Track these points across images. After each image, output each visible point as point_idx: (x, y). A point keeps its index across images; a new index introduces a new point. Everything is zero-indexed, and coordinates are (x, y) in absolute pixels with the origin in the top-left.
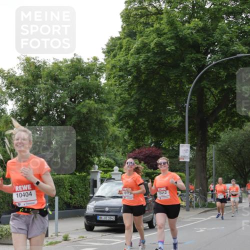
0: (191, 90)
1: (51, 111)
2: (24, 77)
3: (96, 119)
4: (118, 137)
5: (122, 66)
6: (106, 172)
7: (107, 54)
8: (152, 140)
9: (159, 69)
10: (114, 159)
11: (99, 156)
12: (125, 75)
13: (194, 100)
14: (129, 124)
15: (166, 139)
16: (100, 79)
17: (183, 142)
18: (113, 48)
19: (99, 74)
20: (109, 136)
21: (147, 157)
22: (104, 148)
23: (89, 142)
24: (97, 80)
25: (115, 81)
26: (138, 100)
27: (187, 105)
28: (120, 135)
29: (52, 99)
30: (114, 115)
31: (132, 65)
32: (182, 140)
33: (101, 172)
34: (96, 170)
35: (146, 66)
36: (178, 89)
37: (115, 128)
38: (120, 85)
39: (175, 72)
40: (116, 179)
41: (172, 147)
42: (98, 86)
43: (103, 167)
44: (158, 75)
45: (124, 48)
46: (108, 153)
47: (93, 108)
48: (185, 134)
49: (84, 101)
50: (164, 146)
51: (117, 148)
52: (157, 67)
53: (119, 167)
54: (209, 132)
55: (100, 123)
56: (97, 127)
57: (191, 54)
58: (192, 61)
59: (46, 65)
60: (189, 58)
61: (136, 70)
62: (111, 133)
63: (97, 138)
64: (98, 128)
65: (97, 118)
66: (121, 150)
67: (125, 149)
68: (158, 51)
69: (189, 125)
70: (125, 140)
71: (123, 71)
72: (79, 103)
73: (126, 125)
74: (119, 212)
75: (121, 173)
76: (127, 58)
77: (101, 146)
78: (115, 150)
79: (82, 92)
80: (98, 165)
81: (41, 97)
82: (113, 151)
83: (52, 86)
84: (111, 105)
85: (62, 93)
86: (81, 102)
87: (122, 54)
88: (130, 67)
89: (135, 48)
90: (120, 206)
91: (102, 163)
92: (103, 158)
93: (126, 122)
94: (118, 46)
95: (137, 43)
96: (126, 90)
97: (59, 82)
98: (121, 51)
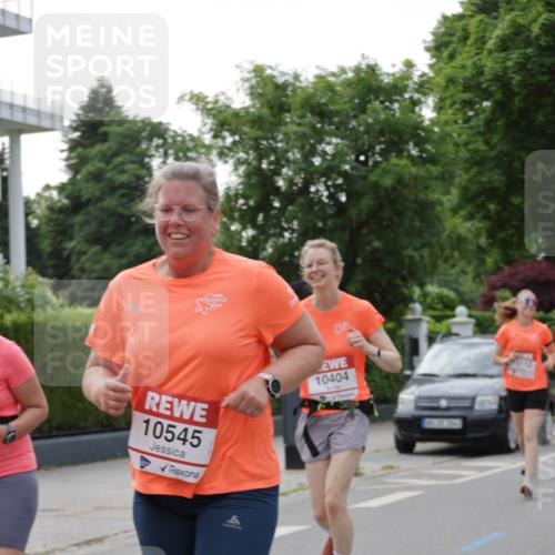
1: (314, 184)
2: (252, 110)
3: (415, 201)
4: (466, 238)
6: (439, 319)
7: (434, 52)
9: (551, 84)
10: (456, 291)
11: (422, 285)
12: (477, 99)
14: (488, 210)
16: (420, 109)
20: (444, 237)
22: (434, 266)
23: (400, 252)
24: (413, 111)
25: (454, 114)
26: (507, 155)
28: (470, 236)
29: (313, 156)
30: (454, 191)
33: (427, 319)
34: (418, 316)
35: (524, 76)
37: (458, 220)
38: (467, 120)
40: (463, 335)
42: (418, 126)
43: (434, 309)
45: (473, 37)
46: (442, 277)
47: (407, 177)
49: (386, 159)
51: (462, 264)
52: (546, 78)
53: (469, 308)
55: (425, 210)
56: (417, 219)
59: (300, 82)
61: (501, 87)
62: (447, 233)
63: (417, 242)
64: (421, 221)
66: (470, 269)
67: (480, 266)
68: (548, 42)
70: (479, 247)
71: (470, 91)
72: (376, 164)
73: (481, 214)
74: (471, 408)
75: (473, 321)
76: (480, 59)
77: (427, 260)
78: (458, 269)
79: (382, 139)
80: (421, 303)
81: (290, 155)
82: (453, 271)
83: (313, 128)
84: (447, 168)
85: (337, 145)
86: (380, 162)
87: (468, 52)
88: (486, 81)
89: (497, 37)
90: (473, 394)
91: (429, 300)
92: (432, 289)
93: (482, 207)
94: (459, 34)
95: (500, 26)
96: (479, 133)
97: (330, 119)
98: (465, 44)
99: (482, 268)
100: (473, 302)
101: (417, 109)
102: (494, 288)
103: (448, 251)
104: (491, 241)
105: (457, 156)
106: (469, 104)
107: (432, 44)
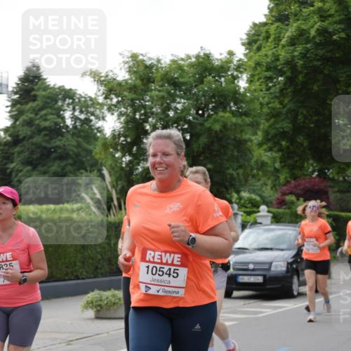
2: (130, 81)
3: (235, 139)
4: (267, 163)
5: (270, 63)
6: (249, 214)
7: (248, 46)
8: (313, 167)
9: (322, 67)
10: (260, 196)
11: (238, 192)
12: (275, 76)
14: (281, 145)
15: (334, 167)
16: (238, 82)
19: (237, 75)
20: (253, 162)
21: (307, 191)
22: (246, 181)
23: (224, 172)
24: (234, 83)
25: (260, 85)
26: (293, 110)
28: (269, 162)
30: (260, 133)
31: (283, 62)
33: (242, 213)
34: (236, 211)
35: (305, 62)
37: (261, 151)
38: (268, 90)
39: (345, 70)
40: (264, 223)
41: (344, 177)
43: (246, 207)
44: (322, 76)
45: (272, 37)
46: (252, 187)
47: (229, 124)
49: (216, 113)
50: (331, 176)
51: (263, 179)
52: (319, 63)
53: (268, 206)
55: (240, 144)
56: (235, 151)
59: (161, 64)
61: (290, 68)
62: (254, 159)
63: (235, 165)
64: (238, 151)
65: (235, 137)
66: (269, 182)
67: (276, 180)
68: (320, 40)
70: (275, 169)
71: (270, 71)
72: (209, 116)
73: (277, 148)
74: (269, 269)
75: (271, 215)
76: (277, 51)
77: (241, 177)
78: (261, 182)
79: (213, 100)
80: (237, 204)
81: (154, 110)
82: (258, 184)
83: (169, 93)
84: (255, 119)
85: (184, 103)
86: (212, 115)
87: (269, 46)
88: (281, 64)
89: (288, 37)
90: (270, 261)
91: (242, 201)
92: (245, 195)
93: (277, 143)
94: (264, 34)
95: (290, 30)
96: (276, 97)
97: (180, 87)
98: (267, 41)
99: (277, 182)
100: (271, 203)
101: (236, 81)
102: (284, 194)
103: (255, 171)
104: (283, 164)
105: (261, 111)
106: (270, 79)
107: (246, 41)
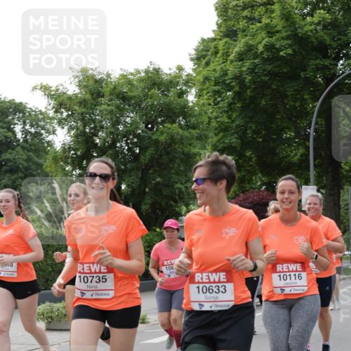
0: (316, 109)
1: (119, 142)
2: (80, 95)
5: (219, 78)
7: (196, 61)
9: (270, 82)
11: (187, 205)
12: (223, 91)
13: (322, 124)
16: (187, 96)
17: (307, 183)
18: (205, 53)
19: (186, 90)
21: (255, 205)
23: (173, 186)
24: (182, 97)
25: (208, 99)
27: (311, 131)
29: (119, 125)
31: (232, 77)
32: (306, 180)
35: (253, 77)
36: (298, 108)
39: (293, 85)
42: (185, 106)
44: (270, 90)
45: (221, 52)
48: (309, 171)
52: (267, 78)
54: (342, 168)
57: (316, 60)
58: (318, 69)
59: (111, 79)
60: (313, 65)
61: (238, 83)
63: (184, 179)
65: (184, 151)
68: (268, 56)
69: (315, 159)
71: (219, 85)
72: (158, 129)
76: (225, 66)
81: (104, 123)
83: (118, 107)
84: (203, 132)
85: (133, 117)
87: (218, 61)
88: (230, 79)
89: (236, 52)
94: (212, 50)
95: (238, 45)
96: (225, 111)
97: (129, 101)
98: (216, 56)
107: (195, 56)
